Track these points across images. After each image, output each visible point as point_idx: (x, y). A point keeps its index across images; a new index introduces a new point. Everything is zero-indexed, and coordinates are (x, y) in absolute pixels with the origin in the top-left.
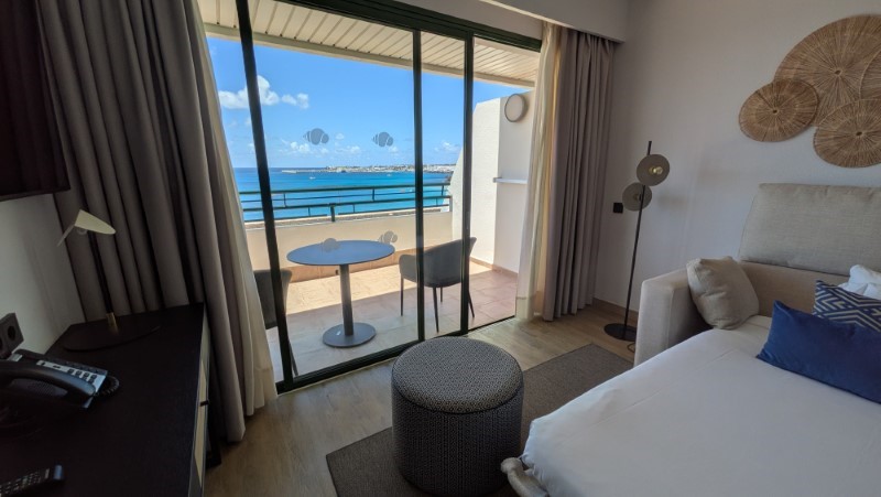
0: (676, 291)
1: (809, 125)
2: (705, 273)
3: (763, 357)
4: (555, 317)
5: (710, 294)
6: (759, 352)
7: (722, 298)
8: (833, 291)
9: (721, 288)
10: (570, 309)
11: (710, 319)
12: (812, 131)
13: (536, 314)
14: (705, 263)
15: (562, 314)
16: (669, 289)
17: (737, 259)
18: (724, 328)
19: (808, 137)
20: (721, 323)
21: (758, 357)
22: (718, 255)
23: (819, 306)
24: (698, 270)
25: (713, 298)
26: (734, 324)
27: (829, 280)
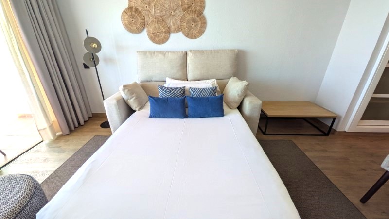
0: (118, 101)
1: (144, 28)
2: (126, 91)
3: (151, 116)
4: (71, 131)
5: (131, 98)
6: (149, 115)
7: (135, 99)
8: (161, 87)
9: (133, 95)
10: (79, 124)
11: (134, 109)
12: (146, 30)
13: (58, 134)
14: (125, 87)
15: (75, 127)
16: (115, 101)
17: (138, 82)
18: (139, 110)
19: (145, 32)
20: (137, 109)
21: (149, 117)
22: (130, 82)
23: (160, 94)
24: (124, 90)
25: (132, 100)
26: (141, 108)
27: (160, 84)
